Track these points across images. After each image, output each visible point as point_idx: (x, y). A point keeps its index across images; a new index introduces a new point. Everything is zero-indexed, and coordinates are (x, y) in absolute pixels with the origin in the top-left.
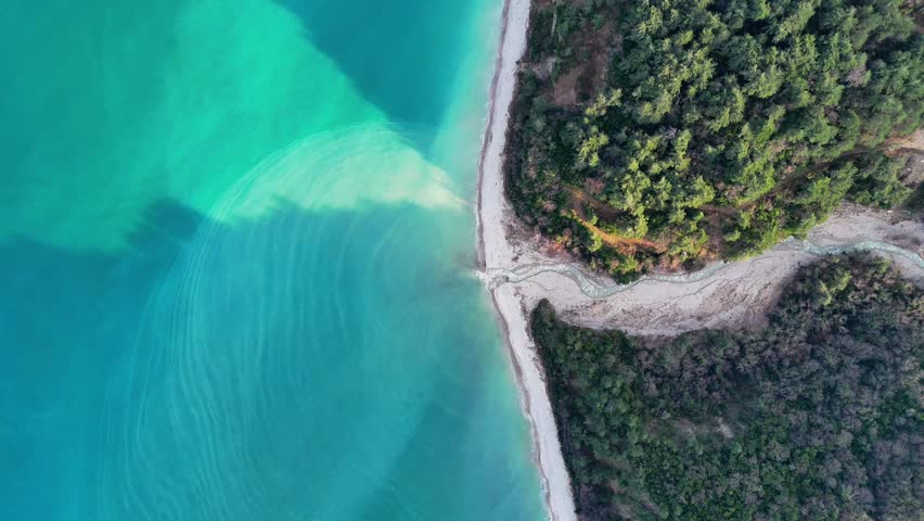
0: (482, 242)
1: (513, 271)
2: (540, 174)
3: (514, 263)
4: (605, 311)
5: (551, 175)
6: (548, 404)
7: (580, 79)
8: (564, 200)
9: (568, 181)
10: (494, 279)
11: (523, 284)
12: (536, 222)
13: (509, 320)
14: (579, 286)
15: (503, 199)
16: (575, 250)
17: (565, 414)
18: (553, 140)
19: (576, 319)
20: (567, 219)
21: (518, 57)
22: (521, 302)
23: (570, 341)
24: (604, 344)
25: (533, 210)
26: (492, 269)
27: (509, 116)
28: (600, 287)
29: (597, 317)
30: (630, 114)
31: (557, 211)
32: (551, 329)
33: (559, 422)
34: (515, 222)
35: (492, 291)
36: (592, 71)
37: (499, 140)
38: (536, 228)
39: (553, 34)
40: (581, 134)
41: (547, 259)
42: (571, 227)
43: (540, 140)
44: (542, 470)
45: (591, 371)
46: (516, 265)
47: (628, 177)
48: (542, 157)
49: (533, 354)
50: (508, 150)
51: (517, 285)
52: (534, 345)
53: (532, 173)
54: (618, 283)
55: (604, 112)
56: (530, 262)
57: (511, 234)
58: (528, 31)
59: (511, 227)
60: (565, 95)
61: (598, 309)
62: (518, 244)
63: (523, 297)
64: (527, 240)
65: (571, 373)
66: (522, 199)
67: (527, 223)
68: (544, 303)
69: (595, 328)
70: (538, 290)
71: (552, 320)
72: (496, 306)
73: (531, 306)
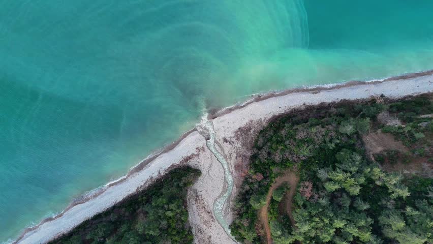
0: (230, 110)
1: (215, 141)
2: (303, 141)
3: (222, 140)
4: (205, 223)
5: (305, 152)
6: (120, 199)
7: (397, 152)
8: (286, 167)
9: (303, 167)
10: (205, 129)
11: (208, 152)
12: (259, 148)
13: (177, 149)
14: (219, 197)
15: (270, 116)
16: (247, 187)
17: (113, 217)
18: (337, 145)
19: (193, 201)
20: (271, 174)
21: (387, 94)
22: (193, 155)
23: (172, 206)
24: (178, 232)
25: (269, 144)
26: (212, 124)
27: (337, 101)
28: (223, 214)
29: (199, 218)
30: (384, 207)
31: (274, 163)
32: (178, 186)
33: (107, 213)
34: (254, 131)
35: (195, 130)
36: (406, 161)
37: (315, 100)
38: (255, 151)
39: (419, 117)
40: (354, 169)
41: (233, 166)
42: (265, 178)
43: (333, 134)
44: (69, 209)
45: (151, 232)
46: (221, 142)
47: (327, 221)
48: (318, 139)
49: (156, 175)
50: (310, 109)
51: (206, 148)
52: (162, 174)
53: (301, 135)
54: (230, 227)
55: (379, 183)
56: (226, 152)
57: (243, 132)
58: (410, 96)
59: (250, 129)
60: (375, 144)
61: (206, 217)
62: (238, 139)
63: (198, 155)
64: (243, 145)
65: (147, 213)
66: (275, 132)
67: (257, 141)
68: (197, 173)
69: (190, 218)
70: (207, 165)
71: (185, 185)
72: (185, 136)
73: (192, 163)
